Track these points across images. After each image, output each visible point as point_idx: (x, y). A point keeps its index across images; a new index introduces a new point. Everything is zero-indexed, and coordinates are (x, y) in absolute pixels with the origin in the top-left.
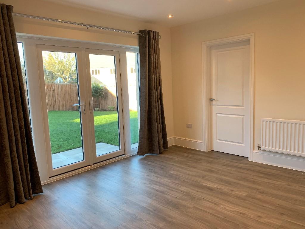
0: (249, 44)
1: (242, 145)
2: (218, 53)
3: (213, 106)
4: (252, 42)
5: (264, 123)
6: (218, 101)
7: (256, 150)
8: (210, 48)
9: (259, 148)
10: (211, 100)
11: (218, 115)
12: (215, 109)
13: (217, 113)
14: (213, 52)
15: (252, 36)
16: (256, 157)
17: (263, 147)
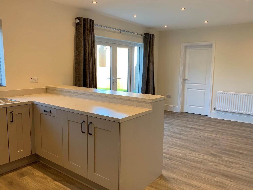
0: (212, 47)
1: (204, 108)
2: (191, 51)
3: (186, 84)
4: (214, 46)
5: (219, 94)
6: (189, 80)
7: (213, 111)
8: (186, 47)
9: (215, 109)
10: (184, 80)
11: (189, 89)
12: (187, 86)
13: (188, 88)
14: (188, 50)
15: (214, 43)
16: (212, 115)
17: (217, 109)
